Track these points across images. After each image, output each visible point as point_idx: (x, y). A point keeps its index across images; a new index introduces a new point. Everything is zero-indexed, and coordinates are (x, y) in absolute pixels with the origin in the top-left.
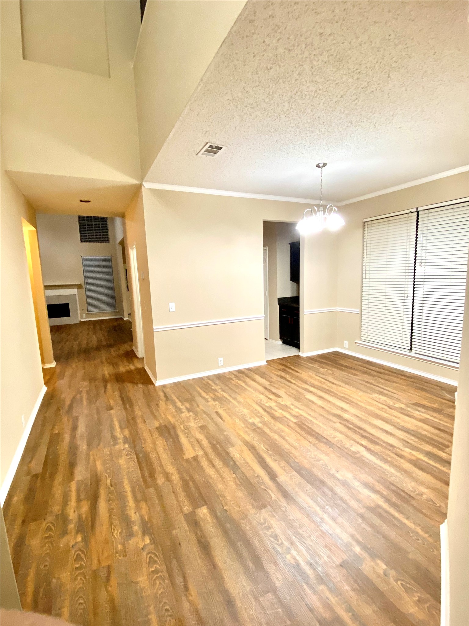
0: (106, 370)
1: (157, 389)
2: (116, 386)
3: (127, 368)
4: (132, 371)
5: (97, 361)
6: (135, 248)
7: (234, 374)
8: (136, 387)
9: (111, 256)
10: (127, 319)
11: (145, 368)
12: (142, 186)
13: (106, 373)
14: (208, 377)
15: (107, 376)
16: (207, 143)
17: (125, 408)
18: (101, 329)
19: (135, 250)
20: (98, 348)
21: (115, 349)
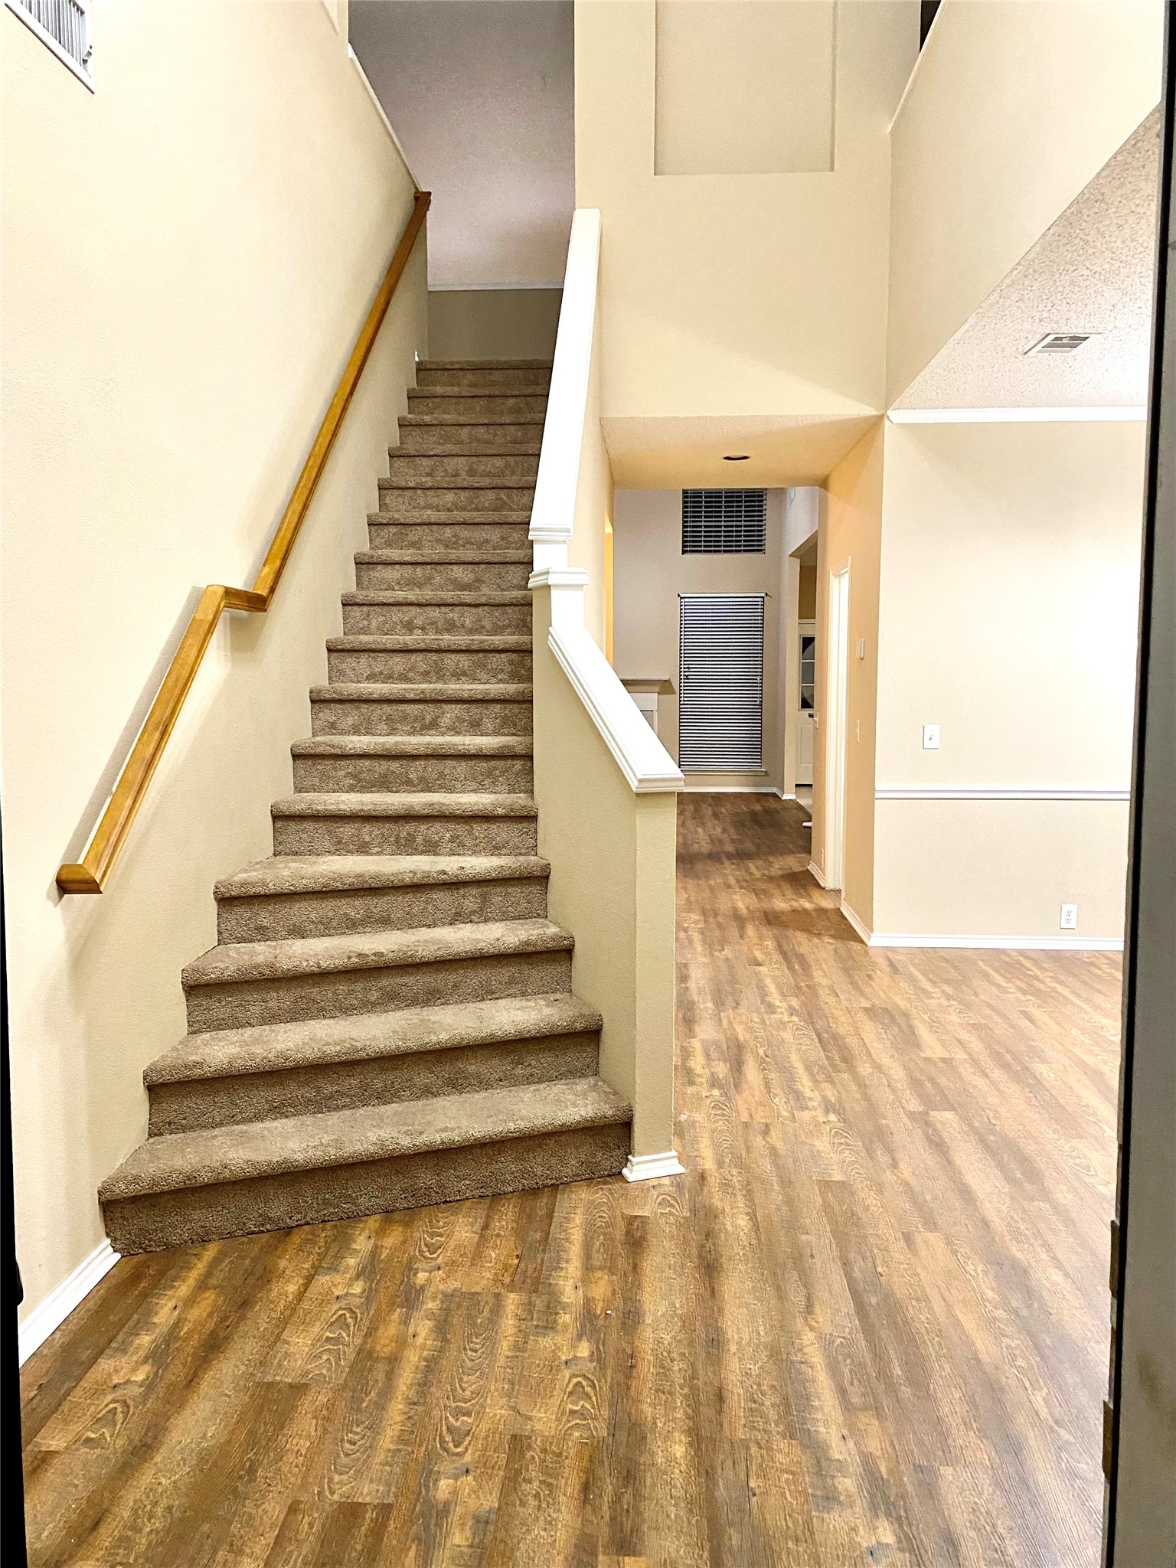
0: (742, 901)
1: (871, 952)
2: (768, 932)
3: (795, 904)
4: (805, 911)
5: (716, 881)
6: (847, 575)
7: (1108, 958)
8: (816, 940)
9: (763, 595)
10: (793, 797)
11: (842, 909)
12: (886, 421)
13: (740, 905)
14: (1022, 952)
15: (744, 911)
16: (1048, 335)
17: (791, 969)
18: (716, 816)
19: (845, 580)
20: (714, 857)
21: (760, 863)
